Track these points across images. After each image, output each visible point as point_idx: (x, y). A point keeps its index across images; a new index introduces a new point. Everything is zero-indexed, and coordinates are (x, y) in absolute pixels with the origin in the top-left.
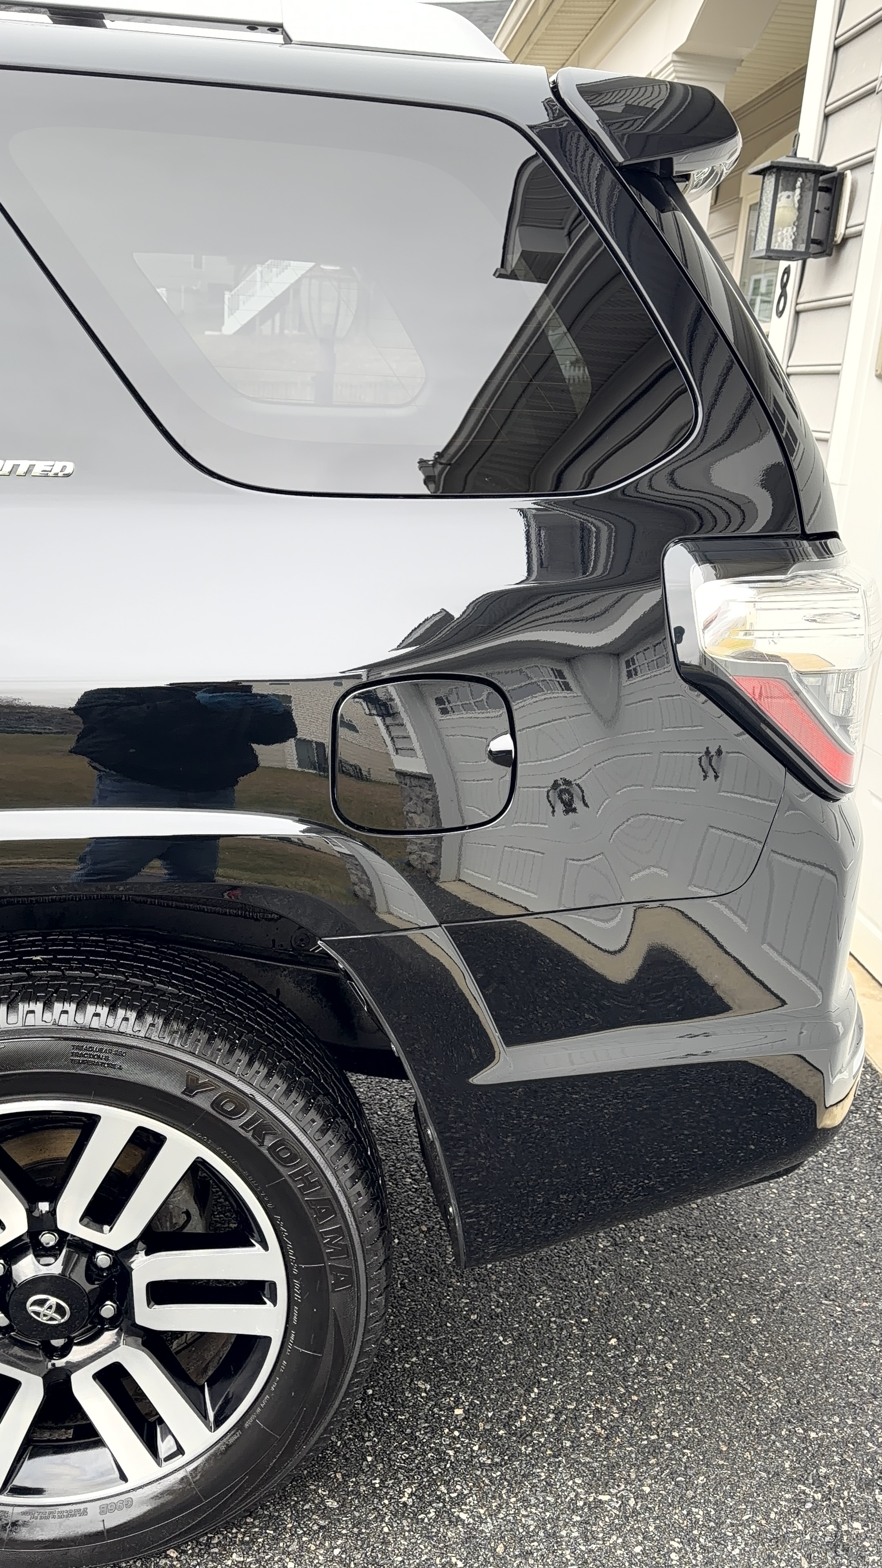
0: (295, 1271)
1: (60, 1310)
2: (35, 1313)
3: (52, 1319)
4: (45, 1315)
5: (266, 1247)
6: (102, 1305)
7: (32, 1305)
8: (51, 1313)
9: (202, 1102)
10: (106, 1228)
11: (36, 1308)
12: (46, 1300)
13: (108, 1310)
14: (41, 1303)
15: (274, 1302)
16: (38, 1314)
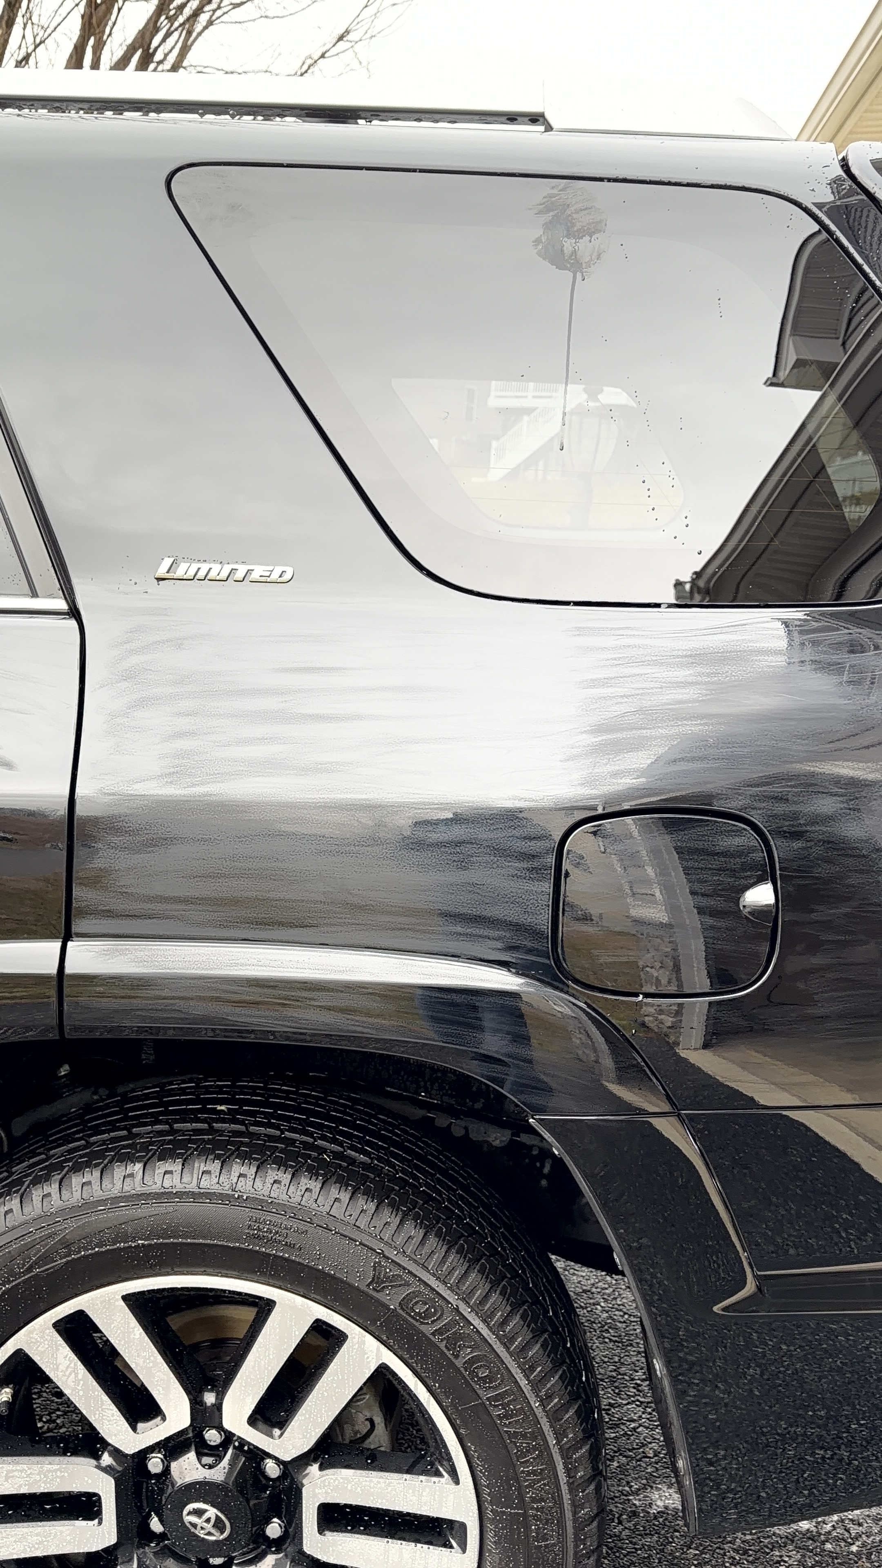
0: (490, 1515)
1: (219, 1525)
2: (192, 1524)
3: (209, 1534)
4: (202, 1528)
5: (457, 1482)
6: (268, 1522)
7: (189, 1513)
8: (209, 1527)
9: (392, 1299)
10: (277, 1432)
11: (193, 1519)
12: (205, 1511)
13: (274, 1529)
14: (199, 1513)
15: (464, 1550)
16: (195, 1526)
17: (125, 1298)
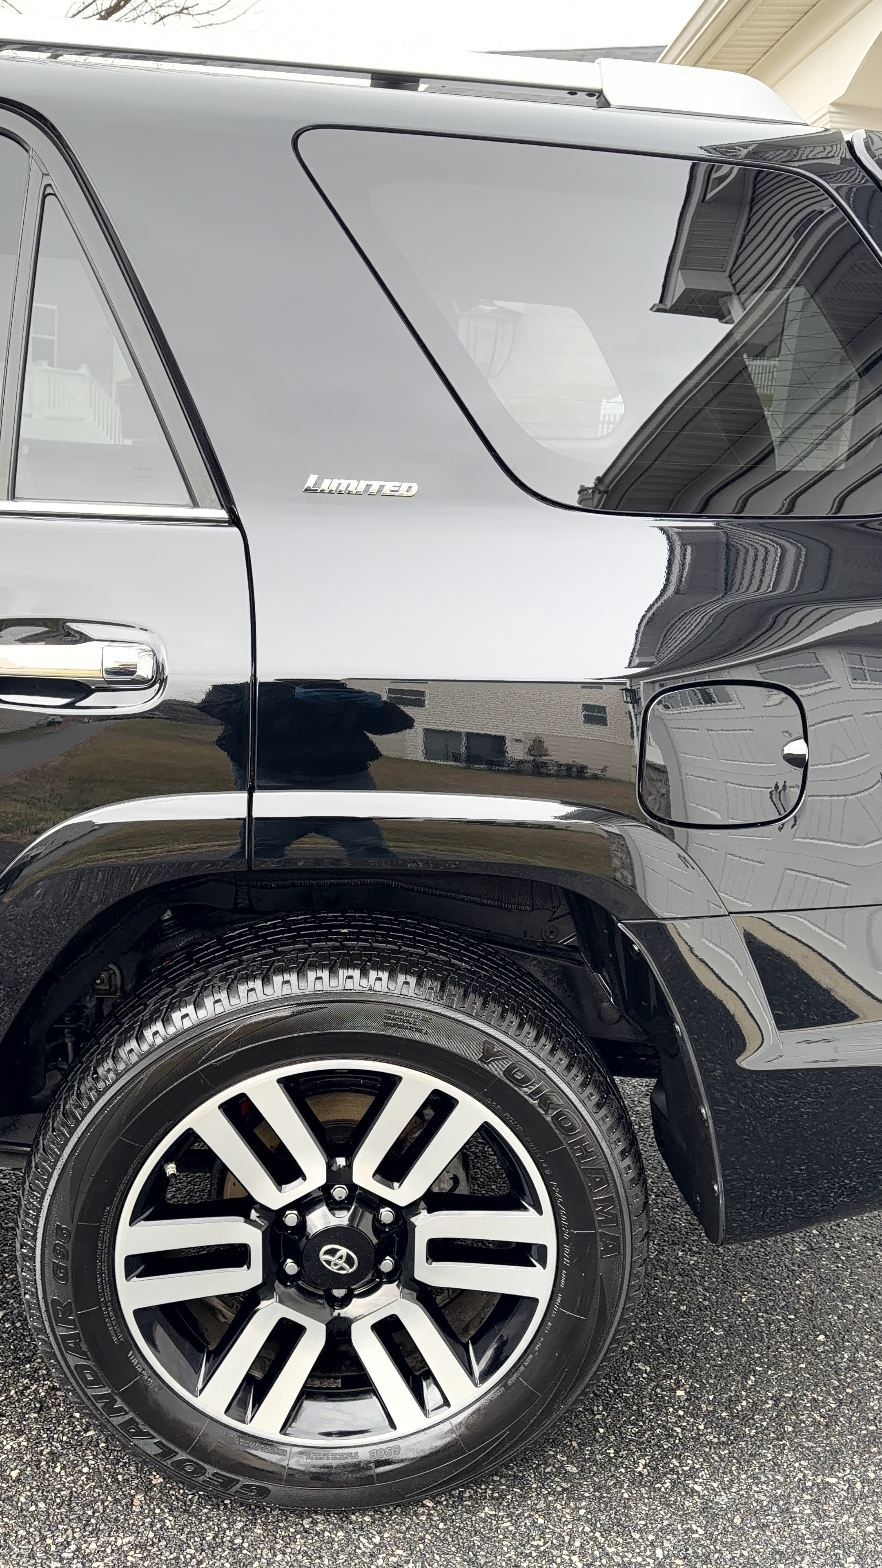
0: (566, 1236)
1: (349, 1261)
2: (327, 1261)
3: (342, 1268)
4: (336, 1265)
5: (539, 1211)
6: (383, 1259)
7: (326, 1253)
8: (341, 1263)
9: (496, 1068)
10: (396, 1184)
11: (328, 1257)
12: (338, 1250)
13: (387, 1264)
14: (332, 1252)
15: (544, 1265)
16: (329, 1263)
17: (279, 1081)
